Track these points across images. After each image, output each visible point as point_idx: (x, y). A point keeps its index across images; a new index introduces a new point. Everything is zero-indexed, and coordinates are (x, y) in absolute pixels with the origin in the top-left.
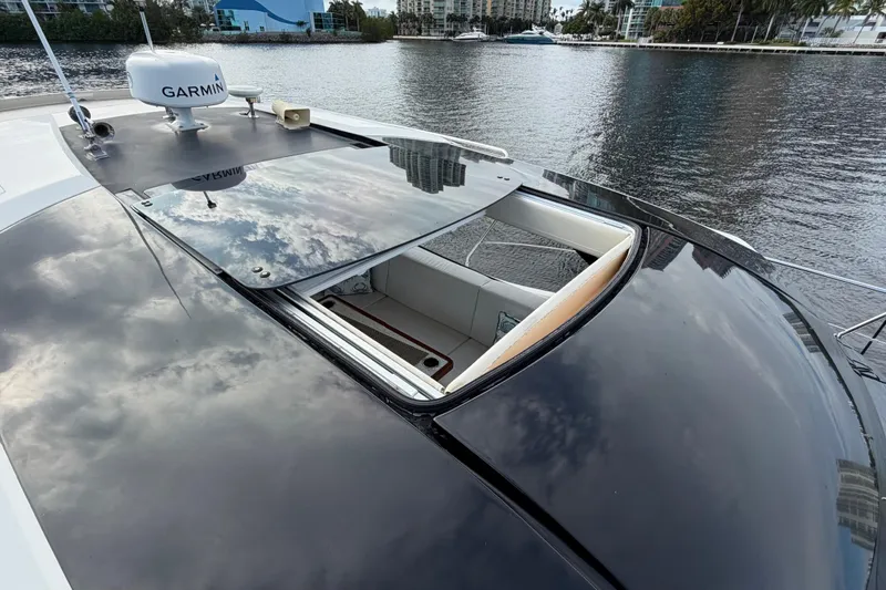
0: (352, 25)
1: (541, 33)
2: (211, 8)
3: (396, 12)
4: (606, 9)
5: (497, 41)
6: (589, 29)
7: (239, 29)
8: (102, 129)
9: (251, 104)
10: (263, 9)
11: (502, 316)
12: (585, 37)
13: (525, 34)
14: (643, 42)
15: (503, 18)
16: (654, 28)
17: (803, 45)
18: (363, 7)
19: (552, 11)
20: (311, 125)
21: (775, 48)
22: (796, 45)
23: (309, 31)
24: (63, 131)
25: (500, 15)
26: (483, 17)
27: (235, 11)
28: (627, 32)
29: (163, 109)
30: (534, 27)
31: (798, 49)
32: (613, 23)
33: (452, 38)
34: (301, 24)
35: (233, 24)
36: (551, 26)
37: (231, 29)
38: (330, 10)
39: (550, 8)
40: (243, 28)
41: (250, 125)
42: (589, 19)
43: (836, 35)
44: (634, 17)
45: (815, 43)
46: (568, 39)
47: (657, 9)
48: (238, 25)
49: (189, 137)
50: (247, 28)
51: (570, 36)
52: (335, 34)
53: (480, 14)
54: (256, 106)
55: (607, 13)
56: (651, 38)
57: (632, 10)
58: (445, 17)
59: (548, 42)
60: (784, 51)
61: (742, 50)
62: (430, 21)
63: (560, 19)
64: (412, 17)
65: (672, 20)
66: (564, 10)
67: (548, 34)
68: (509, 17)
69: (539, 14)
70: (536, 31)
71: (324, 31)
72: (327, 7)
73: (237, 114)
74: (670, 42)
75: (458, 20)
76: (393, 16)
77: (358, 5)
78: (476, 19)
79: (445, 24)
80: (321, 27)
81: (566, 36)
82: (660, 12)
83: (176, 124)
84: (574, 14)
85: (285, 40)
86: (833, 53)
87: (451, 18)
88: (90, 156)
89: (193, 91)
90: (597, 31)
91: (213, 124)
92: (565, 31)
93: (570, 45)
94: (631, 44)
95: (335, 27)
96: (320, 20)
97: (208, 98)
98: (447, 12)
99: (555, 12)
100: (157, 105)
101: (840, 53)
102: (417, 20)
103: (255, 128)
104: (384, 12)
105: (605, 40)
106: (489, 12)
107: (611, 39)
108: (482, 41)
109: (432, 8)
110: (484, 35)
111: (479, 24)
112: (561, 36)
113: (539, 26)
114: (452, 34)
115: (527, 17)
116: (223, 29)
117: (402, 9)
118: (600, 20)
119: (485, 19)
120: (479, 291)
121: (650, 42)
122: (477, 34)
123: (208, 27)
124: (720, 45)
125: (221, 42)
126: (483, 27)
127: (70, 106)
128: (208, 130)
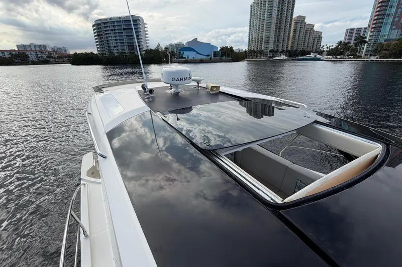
0: (228, 55)
1: (315, 56)
2: (177, 51)
3: (247, 50)
4: (352, 44)
5: (292, 60)
6: (342, 54)
7: (185, 58)
8: (151, 91)
9: (198, 84)
10: (195, 51)
11: (299, 182)
12: (339, 57)
13: (307, 56)
14: (373, 58)
15: (296, 50)
16: (380, 52)
18: (233, 48)
19: (322, 46)
20: (220, 92)
23: (211, 58)
24: (138, 91)
25: (295, 49)
26: (287, 50)
27: (185, 52)
28: (363, 54)
29: (169, 85)
30: (311, 53)
32: (355, 50)
33: (271, 59)
34: (208, 56)
35: (183, 56)
36: (321, 53)
37: (182, 58)
38: (220, 50)
39: (320, 45)
40: (187, 58)
41: (196, 91)
42: (341, 49)
44: (367, 48)
46: (330, 58)
47: (381, 43)
48: (185, 56)
49: (176, 95)
50: (188, 58)
51: (331, 57)
52: (221, 59)
53: (285, 49)
54: (200, 85)
55: (352, 46)
56: (378, 56)
57: (366, 45)
58: (269, 51)
59: (319, 59)
62: (261, 53)
63: (325, 49)
64: (254, 51)
65: (391, 47)
66: (328, 46)
67: (318, 56)
68: (299, 50)
69: (315, 48)
70: (312, 55)
71: (217, 58)
72: (219, 49)
73: (193, 87)
74: (390, 58)
75: (275, 52)
76: (246, 51)
77: (231, 48)
78: (283, 51)
79: (268, 53)
80: (216, 56)
81: (328, 57)
82: (383, 45)
83: (173, 90)
84: (333, 47)
85: (202, 61)
87: (271, 51)
88: (146, 100)
89: (181, 79)
90: (346, 54)
91: (185, 91)
92: (328, 55)
93: (330, 61)
94: (366, 59)
95: (221, 56)
96: (215, 54)
97: (186, 81)
98: (270, 49)
99: (323, 46)
100: (168, 84)
102: (256, 52)
103: (198, 93)
104: (242, 50)
105: (350, 58)
106: (289, 48)
107: (354, 58)
108: (285, 60)
109: (263, 48)
110: (286, 58)
111: (285, 53)
112: (326, 57)
113: (314, 53)
114: (272, 57)
115: (309, 49)
116: (180, 58)
117: (250, 48)
118: (348, 49)
119: (287, 51)
120: (286, 168)
121: (377, 58)
122: (283, 57)
123: (175, 58)
125: (178, 63)
126: (286, 54)
127: (142, 84)
128: (183, 92)
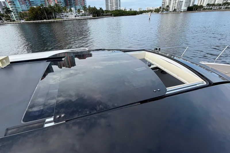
14: (22, 21)
16: (23, 17)
17: (63, 19)
21: (58, 20)
22: (62, 19)
28: (15, 19)
31: (63, 20)
43: (68, 16)
44: (14, 15)
45: (65, 18)
47: (21, 12)
57: (12, 13)
60: (60, 21)
61: (51, 21)
65: (28, 15)
86: (69, 20)
90: (4, 19)
94: (19, 22)
101: (71, 20)
105: (8, 22)
107: (11, 21)
118: (2, 16)
121: (25, 21)
124: (45, 20)
